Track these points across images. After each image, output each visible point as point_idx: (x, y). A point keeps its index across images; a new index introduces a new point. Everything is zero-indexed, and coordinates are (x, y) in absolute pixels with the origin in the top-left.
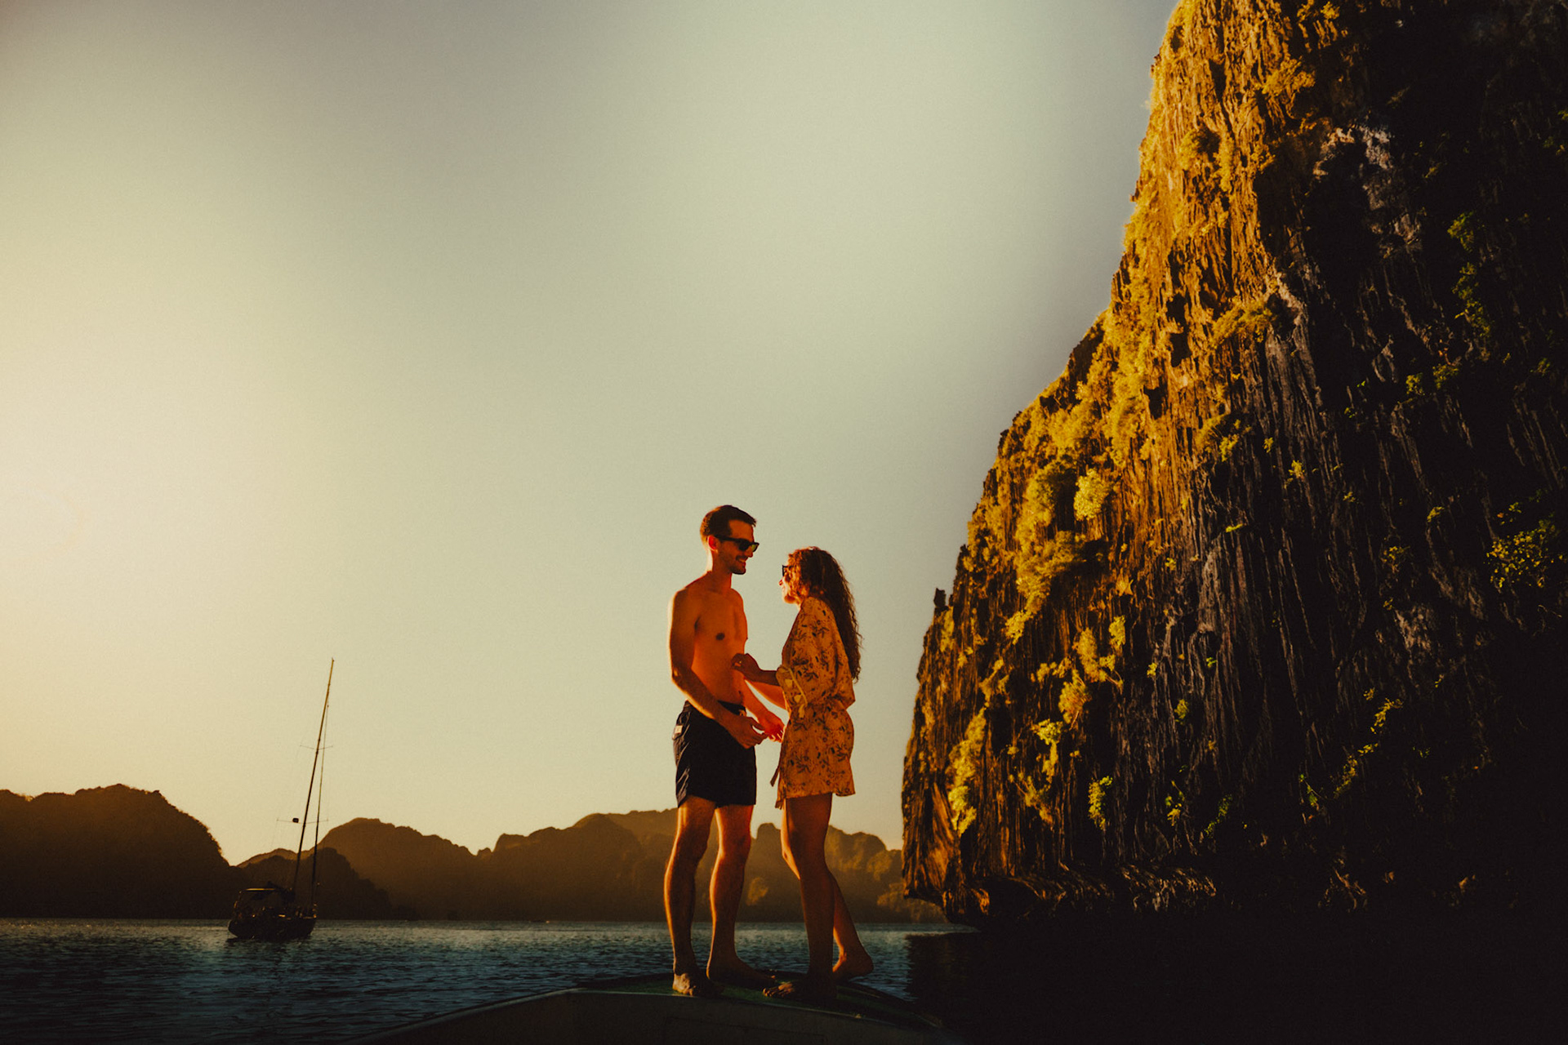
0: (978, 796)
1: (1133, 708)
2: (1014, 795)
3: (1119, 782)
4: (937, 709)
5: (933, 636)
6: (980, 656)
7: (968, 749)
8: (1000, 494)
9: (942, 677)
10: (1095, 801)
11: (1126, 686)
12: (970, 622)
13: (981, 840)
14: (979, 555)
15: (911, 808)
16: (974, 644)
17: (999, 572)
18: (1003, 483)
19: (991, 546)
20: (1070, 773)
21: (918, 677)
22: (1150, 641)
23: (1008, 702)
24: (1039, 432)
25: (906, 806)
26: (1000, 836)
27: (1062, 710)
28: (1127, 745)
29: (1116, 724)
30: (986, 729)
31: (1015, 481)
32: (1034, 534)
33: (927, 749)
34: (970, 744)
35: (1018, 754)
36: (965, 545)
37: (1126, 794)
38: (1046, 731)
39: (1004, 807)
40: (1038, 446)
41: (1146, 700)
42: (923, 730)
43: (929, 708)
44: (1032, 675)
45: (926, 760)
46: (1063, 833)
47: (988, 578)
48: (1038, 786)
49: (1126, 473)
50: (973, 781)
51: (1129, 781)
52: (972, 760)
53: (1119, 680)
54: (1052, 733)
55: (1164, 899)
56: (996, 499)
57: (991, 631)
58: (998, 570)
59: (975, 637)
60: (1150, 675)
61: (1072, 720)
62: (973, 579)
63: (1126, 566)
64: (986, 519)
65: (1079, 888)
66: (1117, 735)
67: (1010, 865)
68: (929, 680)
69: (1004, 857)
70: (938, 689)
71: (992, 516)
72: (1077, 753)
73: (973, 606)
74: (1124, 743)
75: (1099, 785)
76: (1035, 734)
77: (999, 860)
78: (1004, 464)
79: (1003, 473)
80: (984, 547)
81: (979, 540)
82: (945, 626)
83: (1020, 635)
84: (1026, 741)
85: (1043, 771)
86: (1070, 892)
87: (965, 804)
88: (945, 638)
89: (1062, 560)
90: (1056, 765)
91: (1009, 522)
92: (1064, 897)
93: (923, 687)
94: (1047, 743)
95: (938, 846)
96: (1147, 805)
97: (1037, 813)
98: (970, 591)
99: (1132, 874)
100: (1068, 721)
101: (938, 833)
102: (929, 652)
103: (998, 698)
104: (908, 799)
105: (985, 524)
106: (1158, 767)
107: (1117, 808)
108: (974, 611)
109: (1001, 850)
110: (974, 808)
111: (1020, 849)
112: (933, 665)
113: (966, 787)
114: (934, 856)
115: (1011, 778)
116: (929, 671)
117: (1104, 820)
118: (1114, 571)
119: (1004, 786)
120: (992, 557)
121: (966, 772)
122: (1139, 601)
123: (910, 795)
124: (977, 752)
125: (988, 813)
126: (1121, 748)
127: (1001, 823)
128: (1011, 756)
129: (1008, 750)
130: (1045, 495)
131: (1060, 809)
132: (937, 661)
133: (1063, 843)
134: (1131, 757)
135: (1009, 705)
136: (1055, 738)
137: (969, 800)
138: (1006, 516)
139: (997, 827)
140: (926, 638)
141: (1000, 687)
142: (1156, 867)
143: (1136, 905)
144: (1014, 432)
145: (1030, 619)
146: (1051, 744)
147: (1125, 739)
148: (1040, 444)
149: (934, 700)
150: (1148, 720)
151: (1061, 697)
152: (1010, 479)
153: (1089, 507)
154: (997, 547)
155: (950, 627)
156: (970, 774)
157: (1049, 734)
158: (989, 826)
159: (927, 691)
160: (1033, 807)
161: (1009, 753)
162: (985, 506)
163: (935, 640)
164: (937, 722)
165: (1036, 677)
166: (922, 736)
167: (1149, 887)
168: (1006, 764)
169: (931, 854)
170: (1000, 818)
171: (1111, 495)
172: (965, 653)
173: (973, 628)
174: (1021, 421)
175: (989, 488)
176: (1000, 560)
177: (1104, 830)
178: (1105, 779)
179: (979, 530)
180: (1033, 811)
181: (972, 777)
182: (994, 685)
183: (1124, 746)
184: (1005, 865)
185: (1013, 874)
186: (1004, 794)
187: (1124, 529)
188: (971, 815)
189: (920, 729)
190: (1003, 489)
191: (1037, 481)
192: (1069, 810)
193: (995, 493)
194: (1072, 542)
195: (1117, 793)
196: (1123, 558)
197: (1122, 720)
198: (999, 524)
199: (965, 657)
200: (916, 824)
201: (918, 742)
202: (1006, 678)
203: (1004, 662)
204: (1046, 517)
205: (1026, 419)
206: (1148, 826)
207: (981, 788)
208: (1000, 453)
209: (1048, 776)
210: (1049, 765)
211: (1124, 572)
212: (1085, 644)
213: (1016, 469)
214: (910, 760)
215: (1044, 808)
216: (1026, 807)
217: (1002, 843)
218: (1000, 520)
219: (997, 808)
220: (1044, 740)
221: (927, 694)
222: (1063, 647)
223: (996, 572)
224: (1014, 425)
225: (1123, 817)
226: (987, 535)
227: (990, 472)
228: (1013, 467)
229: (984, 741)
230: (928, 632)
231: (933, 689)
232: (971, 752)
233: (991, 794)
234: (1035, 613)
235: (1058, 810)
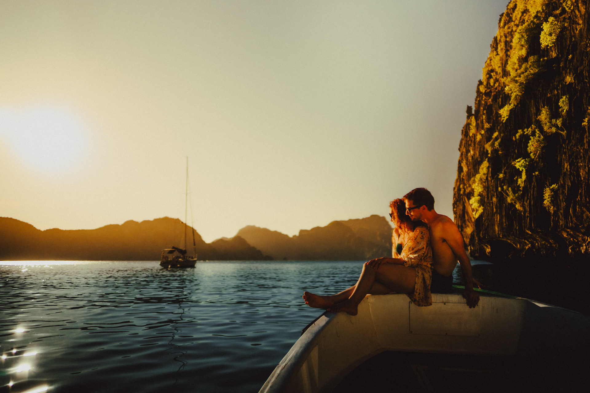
0: (485, 200)
1: (572, 145)
2: (502, 198)
3: (562, 186)
4: (469, 164)
5: (466, 129)
6: (488, 133)
7: (479, 178)
8: (499, 49)
9: (471, 149)
10: (547, 197)
11: (568, 134)
12: (483, 117)
13: (485, 221)
14: (488, 83)
15: (457, 210)
16: (485, 128)
17: (499, 90)
18: (501, 42)
19: (494, 77)
20: (533, 184)
21: (459, 150)
22: (585, 106)
23: (500, 152)
24: (522, 9)
25: (455, 209)
26: (494, 219)
27: (529, 152)
28: (567, 166)
29: (561, 156)
30: (488, 168)
31: (508, 39)
32: (517, 65)
33: (464, 183)
34: (481, 176)
35: (504, 178)
36: (480, 80)
37: (566, 192)
38: (519, 164)
39: (497, 204)
40: (521, 17)
41: (581, 140)
42: (462, 174)
43: (465, 164)
44: (514, 137)
45: (464, 188)
46: (528, 215)
47: (493, 94)
48: (514, 192)
49: (573, 12)
50: (482, 194)
51: (568, 185)
52: (481, 184)
53: (564, 131)
54: (523, 164)
55: (587, 247)
56: (497, 52)
57: (493, 120)
58: (498, 89)
59: (485, 124)
60: (584, 125)
61: (535, 157)
62: (485, 96)
63: (571, 67)
64: (492, 64)
65: (537, 242)
66: (562, 161)
67: (500, 232)
68: (464, 150)
69: (497, 228)
70: (469, 154)
71: (495, 62)
72: (537, 173)
73: (484, 109)
74: (566, 165)
75: (550, 189)
76: (514, 166)
77: (494, 231)
78: (501, 31)
79: (501, 37)
80: (491, 78)
81: (488, 76)
82: (472, 123)
83: (507, 117)
84: (509, 170)
85: (518, 184)
86: (533, 245)
87: (479, 205)
88: (472, 129)
89: (532, 72)
90: (525, 181)
91: (504, 63)
92: (529, 247)
93: (462, 154)
94: (521, 170)
95: (468, 226)
96: (579, 197)
97: (515, 206)
98: (483, 102)
99: (568, 234)
100: (533, 157)
101: (468, 220)
102: (464, 137)
103: (495, 151)
104: (456, 206)
105: (491, 67)
106: (587, 175)
107: (560, 200)
108: (485, 112)
109: (495, 225)
110: (483, 206)
111: (505, 224)
112: (466, 143)
113: (479, 197)
114: (467, 231)
115: (500, 189)
116: (464, 146)
117: (552, 207)
118: (564, 72)
119: (497, 194)
120: (495, 83)
121: (478, 190)
122: (578, 84)
123: (456, 204)
124: (484, 179)
125: (489, 208)
126: (564, 168)
127: (495, 212)
128: (500, 178)
129: (499, 175)
130: (523, 40)
131: (527, 203)
132: (468, 141)
133: (528, 220)
134: (570, 171)
135: (501, 154)
136: (525, 167)
137: (481, 203)
138: (503, 60)
139: (493, 214)
140: (462, 131)
141: (496, 145)
142: (583, 230)
143: (570, 251)
144: (507, 13)
145: (513, 108)
146: (523, 170)
147: (567, 163)
148: (522, 15)
149: (467, 159)
150: (582, 151)
151: (529, 145)
152: (505, 39)
153: (549, 39)
154: (497, 77)
155: (474, 123)
156: (480, 190)
157: (522, 165)
158: (489, 214)
159: (463, 156)
160: (512, 203)
161: (499, 177)
162: (491, 57)
163: (468, 132)
164: (469, 170)
165: (516, 137)
166: (461, 177)
167: (578, 241)
168: (498, 183)
169: (465, 230)
170: (495, 210)
171: (563, 29)
172: (480, 134)
173: (484, 120)
174: (511, 5)
175: (493, 47)
176: (499, 83)
177: (552, 212)
178: (553, 186)
179: (488, 70)
180: (512, 205)
181: (482, 192)
182: (493, 145)
183: (566, 166)
184: (497, 232)
185: (501, 237)
186: (496, 198)
187: (571, 46)
188: (481, 210)
189: (461, 174)
190: (501, 45)
191: (519, 33)
192: (532, 203)
193: (496, 49)
194: (538, 61)
195: (561, 192)
196: (569, 63)
197: (565, 153)
198: (499, 65)
199: (480, 136)
200: (460, 217)
201: (460, 180)
202: (499, 140)
203: (499, 133)
204: (524, 52)
205: (515, 3)
206: (579, 208)
207: (486, 196)
208: (499, 26)
209: (521, 187)
210: (521, 181)
211: (570, 71)
212: (544, 116)
213: (508, 33)
214: (456, 189)
215: (518, 203)
216: (508, 203)
217: (496, 222)
218: (499, 63)
219: (493, 204)
220: (519, 169)
221: (463, 157)
222: (532, 120)
223: (497, 90)
224: (507, 9)
225: (564, 204)
226: (492, 72)
227: (494, 38)
228: (507, 32)
229: (488, 173)
230: (463, 128)
231: (467, 155)
232: (481, 179)
233: (490, 198)
234: (516, 104)
235: (526, 203)
